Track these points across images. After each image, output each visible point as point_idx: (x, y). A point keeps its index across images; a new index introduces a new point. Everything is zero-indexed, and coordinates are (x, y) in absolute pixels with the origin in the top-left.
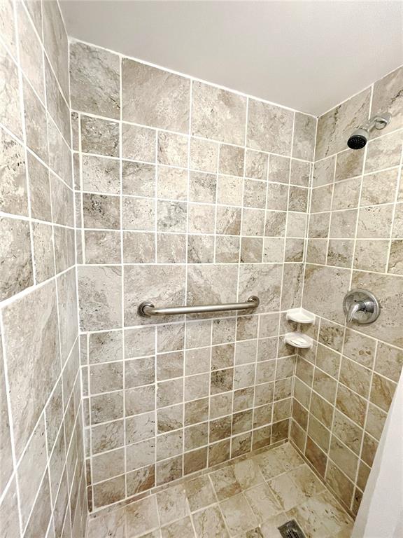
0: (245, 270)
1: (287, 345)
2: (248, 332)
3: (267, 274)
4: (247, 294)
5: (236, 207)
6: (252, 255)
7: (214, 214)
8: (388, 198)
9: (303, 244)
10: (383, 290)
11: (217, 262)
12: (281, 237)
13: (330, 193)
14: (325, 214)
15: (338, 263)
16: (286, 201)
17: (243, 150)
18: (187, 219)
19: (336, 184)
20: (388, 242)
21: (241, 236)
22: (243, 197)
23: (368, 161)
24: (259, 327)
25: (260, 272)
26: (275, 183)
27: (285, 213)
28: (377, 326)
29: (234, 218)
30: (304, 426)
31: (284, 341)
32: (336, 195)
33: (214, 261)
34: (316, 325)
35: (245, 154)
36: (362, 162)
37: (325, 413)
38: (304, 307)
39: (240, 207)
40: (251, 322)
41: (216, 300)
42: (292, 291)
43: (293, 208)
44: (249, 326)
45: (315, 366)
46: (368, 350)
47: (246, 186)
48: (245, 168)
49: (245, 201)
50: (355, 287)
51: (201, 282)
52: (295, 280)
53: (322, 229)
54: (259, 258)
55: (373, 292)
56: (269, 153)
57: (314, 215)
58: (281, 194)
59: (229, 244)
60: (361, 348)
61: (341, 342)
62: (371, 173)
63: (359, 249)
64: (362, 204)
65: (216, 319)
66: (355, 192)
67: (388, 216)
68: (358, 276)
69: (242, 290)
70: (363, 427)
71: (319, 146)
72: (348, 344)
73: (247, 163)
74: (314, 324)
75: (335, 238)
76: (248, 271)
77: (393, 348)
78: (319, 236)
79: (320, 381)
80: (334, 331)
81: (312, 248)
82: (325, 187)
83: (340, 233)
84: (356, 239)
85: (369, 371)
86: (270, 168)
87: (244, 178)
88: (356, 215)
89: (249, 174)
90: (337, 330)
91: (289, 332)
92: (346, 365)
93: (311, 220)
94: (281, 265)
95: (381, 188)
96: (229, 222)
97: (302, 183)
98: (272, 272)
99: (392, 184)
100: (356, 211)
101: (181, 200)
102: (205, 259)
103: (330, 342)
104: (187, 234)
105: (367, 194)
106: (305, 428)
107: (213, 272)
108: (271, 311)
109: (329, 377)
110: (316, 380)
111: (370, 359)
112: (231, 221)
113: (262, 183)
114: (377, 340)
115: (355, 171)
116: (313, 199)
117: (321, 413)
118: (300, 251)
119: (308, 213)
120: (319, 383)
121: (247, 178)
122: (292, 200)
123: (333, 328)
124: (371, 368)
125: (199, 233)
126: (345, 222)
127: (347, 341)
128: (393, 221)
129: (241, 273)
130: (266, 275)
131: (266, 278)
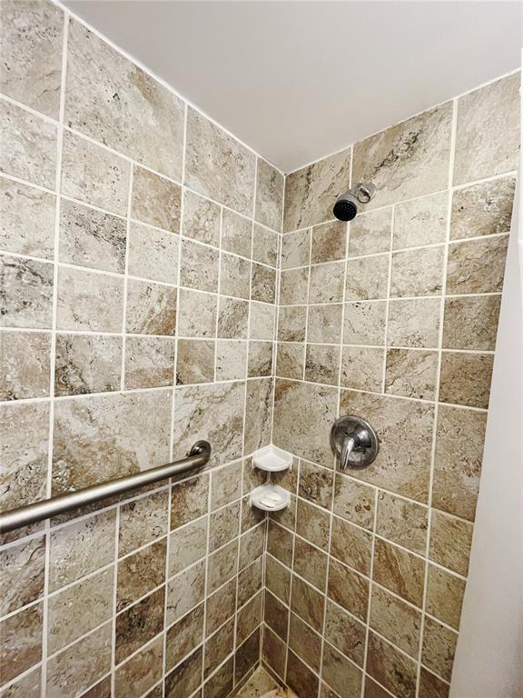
0: (186, 397)
1: (254, 508)
2: (192, 508)
3: (222, 399)
4: (189, 439)
5: (166, 284)
6: (197, 370)
7: (120, 295)
8: (378, 292)
9: (271, 349)
10: (381, 416)
11: (128, 388)
12: (241, 340)
13: (305, 279)
14: (299, 307)
15: (320, 378)
16: (248, 284)
17: (179, 189)
18: (54, 299)
19: (312, 268)
20: (382, 350)
21: (177, 338)
22: (179, 269)
23: (352, 241)
24: (210, 494)
25: (212, 399)
26: (231, 254)
27: (247, 303)
28: (376, 468)
29: (164, 304)
30: (283, 633)
31: (250, 503)
32: (313, 282)
33: (122, 385)
34: (294, 471)
35: (183, 197)
36: (345, 242)
37: (313, 608)
38: (275, 443)
39: (175, 286)
40: (197, 487)
41: (127, 464)
42: (258, 423)
43: (257, 296)
44: (194, 496)
45: (295, 534)
46: (367, 504)
47: (184, 251)
48: (181, 220)
49: (182, 276)
50: (344, 413)
51: (90, 432)
52: (262, 404)
53: (296, 330)
54: (208, 373)
55: (369, 419)
56: (222, 206)
57: (285, 309)
58: (241, 274)
59: (154, 351)
60: (358, 502)
61: (331, 495)
62: (357, 258)
63: (346, 359)
64: (348, 298)
65: (127, 501)
66: (338, 280)
67: (381, 317)
68: (348, 397)
69: (179, 435)
70: (366, 622)
71: (289, 213)
72: (340, 497)
73: (186, 212)
74: (291, 468)
75: (314, 342)
76: (191, 398)
77: (399, 499)
78: (292, 338)
79: (304, 557)
80: (320, 478)
81: (284, 356)
82: (299, 271)
83: (321, 336)
84: (342, 345)
85: (369, 535)
86: (223, 229)
87: (181, 236)
88: (341, 312)
89: (189, 231)
90: (324, 477)
91: (256, 486)
92: (339, 528)
93: (280, 315)
94: (243, 383)
95: (369, 278)
96: (152, 311)
97: (268, 260)
98: (229, 396)
99: (383, 275)
100: (340, 306)
101: (36, 258)
102: (101, 383)
103: (315, 496)
104: (54, 333)
105: (353, 285)
106: (284, 638)
107: (119, 410)
108: (230, 460)
109: (315, 549)
110: (298, 556)
111: (369, 516)
112: (158, 309)
113: (211, 250)
114: (377, 488)
115: (337, 254)
116: (282, 285)
117: (307, 608)
118: (267, 359)
119: (277, 305)
120: (302, 561)
121: (186, 238)
122: (255, 284)
123: (317, 474)
124: (372, 531)
125: (84, 331)
126: (326, 321)
127: (338, 492)
128: (386, 323)
129: (179, 403)
130: (220, 402)
131: (221, 407)
